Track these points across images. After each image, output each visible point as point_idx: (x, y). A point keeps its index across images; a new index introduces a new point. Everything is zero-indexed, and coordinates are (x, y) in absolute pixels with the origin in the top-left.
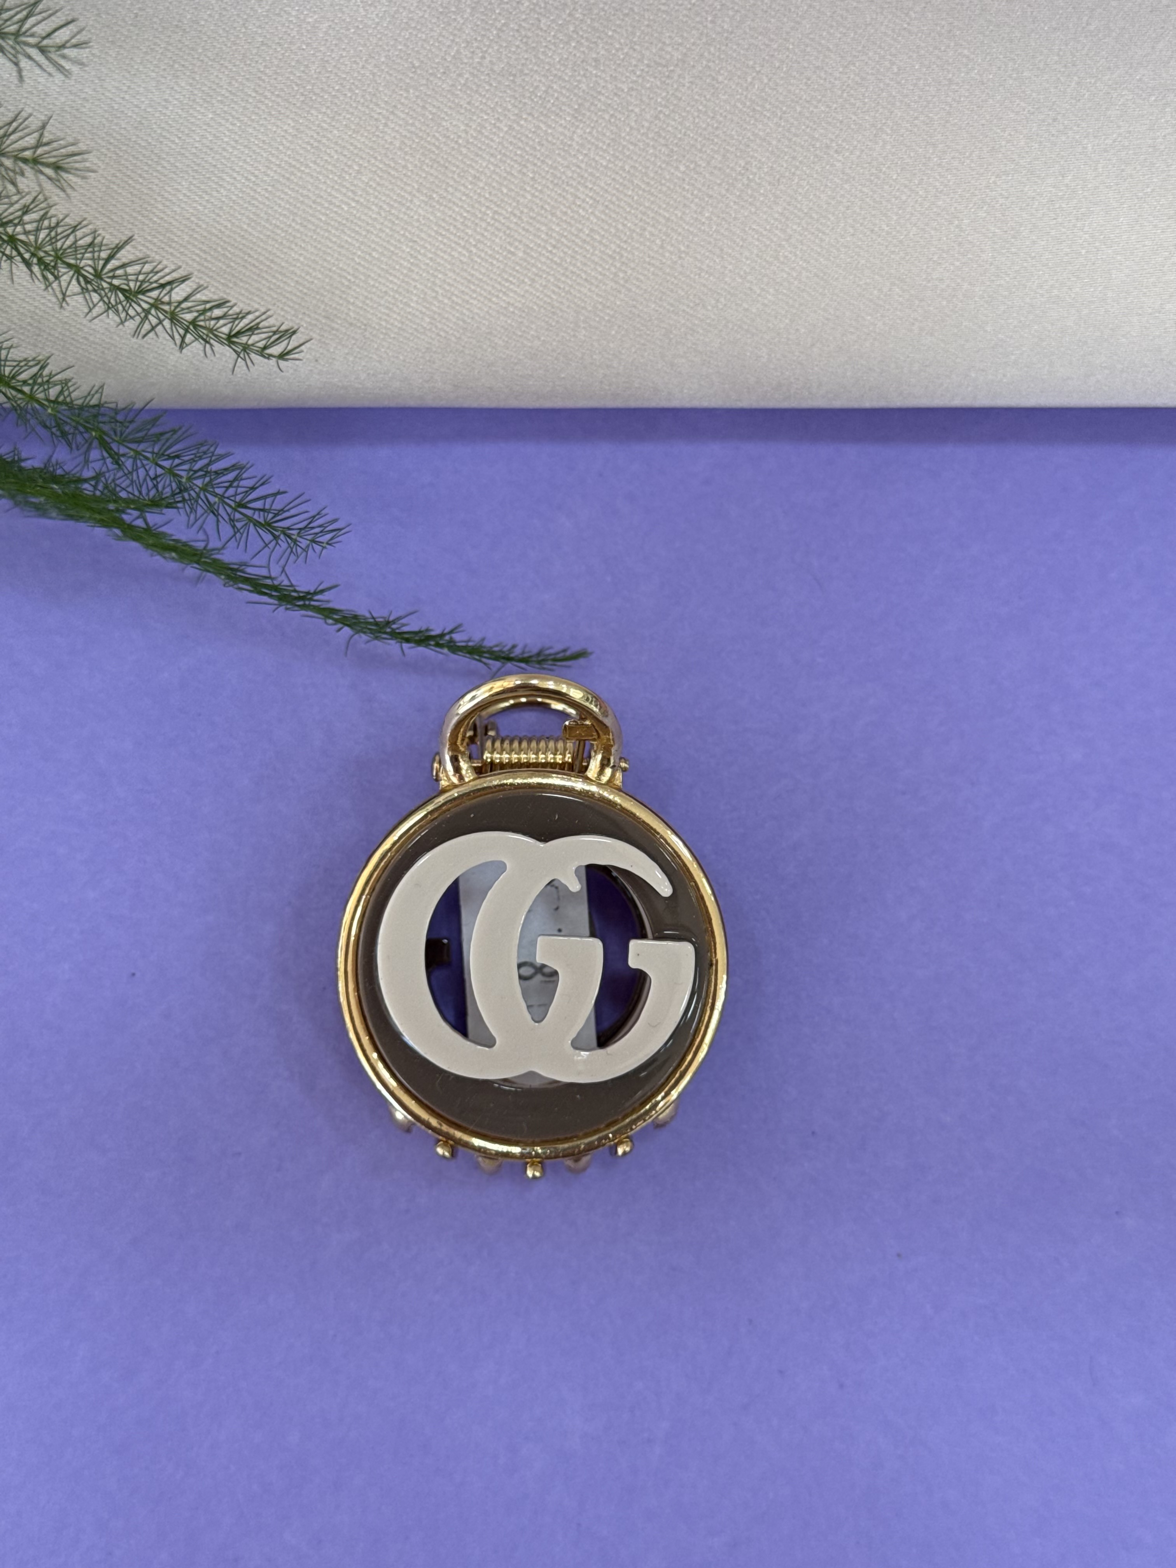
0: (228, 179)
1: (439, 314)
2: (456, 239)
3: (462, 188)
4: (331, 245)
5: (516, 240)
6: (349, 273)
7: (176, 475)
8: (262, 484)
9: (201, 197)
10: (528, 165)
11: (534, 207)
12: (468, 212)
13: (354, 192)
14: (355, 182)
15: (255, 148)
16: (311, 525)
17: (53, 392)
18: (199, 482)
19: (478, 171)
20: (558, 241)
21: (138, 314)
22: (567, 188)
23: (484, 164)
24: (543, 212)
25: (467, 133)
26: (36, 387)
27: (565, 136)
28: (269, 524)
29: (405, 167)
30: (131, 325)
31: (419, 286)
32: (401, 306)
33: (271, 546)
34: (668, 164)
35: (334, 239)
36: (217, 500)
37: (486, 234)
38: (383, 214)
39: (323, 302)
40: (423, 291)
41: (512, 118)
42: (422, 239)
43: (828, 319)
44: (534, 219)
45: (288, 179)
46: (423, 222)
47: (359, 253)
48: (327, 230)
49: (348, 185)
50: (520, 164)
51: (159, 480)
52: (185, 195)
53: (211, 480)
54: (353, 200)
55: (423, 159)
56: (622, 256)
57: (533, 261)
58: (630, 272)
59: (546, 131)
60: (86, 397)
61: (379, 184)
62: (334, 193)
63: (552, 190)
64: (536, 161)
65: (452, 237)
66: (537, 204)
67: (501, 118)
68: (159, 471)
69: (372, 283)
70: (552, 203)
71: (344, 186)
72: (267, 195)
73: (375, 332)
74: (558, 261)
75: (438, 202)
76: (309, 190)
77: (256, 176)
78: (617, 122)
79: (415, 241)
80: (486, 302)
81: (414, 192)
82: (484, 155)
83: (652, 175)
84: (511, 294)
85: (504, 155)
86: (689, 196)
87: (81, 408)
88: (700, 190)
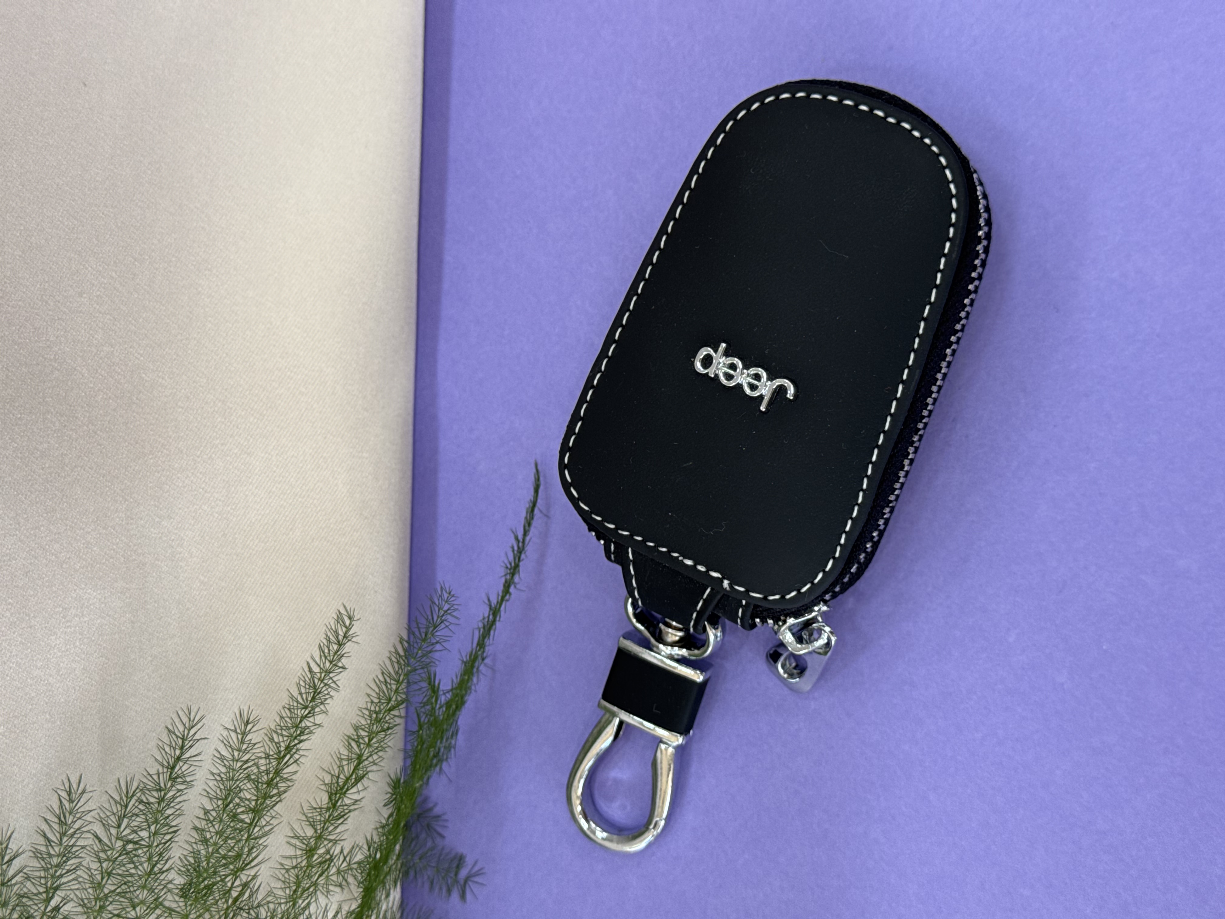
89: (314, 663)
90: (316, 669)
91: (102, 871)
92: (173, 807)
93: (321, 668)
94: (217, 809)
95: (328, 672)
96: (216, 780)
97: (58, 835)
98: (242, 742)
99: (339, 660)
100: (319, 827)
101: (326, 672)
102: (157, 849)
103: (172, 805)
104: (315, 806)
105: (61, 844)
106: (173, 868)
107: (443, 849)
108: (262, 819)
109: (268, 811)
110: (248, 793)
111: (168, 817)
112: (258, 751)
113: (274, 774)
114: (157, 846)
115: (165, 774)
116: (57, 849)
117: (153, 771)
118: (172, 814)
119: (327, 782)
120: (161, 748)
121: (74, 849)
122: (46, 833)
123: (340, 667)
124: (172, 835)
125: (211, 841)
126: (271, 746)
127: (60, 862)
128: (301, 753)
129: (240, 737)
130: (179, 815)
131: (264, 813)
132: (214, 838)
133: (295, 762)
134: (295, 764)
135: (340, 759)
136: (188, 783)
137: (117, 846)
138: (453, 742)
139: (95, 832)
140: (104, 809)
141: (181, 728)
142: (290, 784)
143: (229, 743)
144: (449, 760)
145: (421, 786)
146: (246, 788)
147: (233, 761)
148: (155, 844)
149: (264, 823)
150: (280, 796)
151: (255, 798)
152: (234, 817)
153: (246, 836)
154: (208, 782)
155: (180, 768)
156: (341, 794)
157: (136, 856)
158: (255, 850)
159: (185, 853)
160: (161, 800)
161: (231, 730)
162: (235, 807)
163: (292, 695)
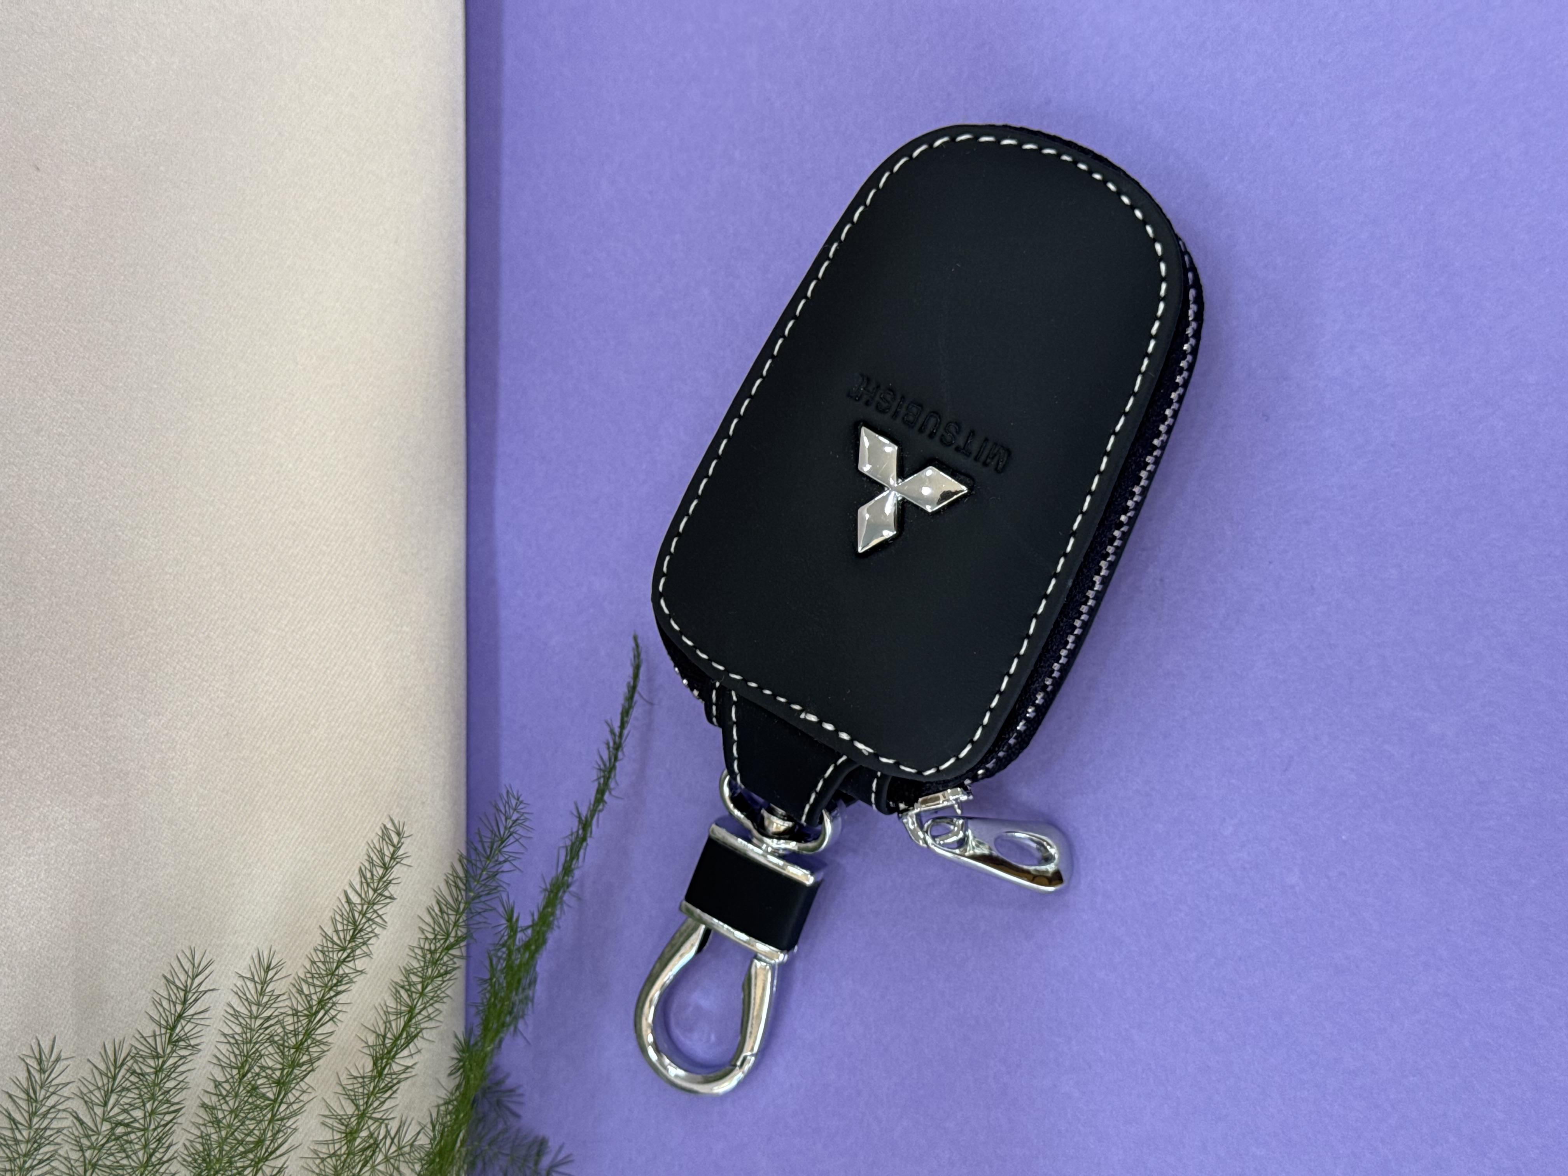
76: (308, 804)
79: (342, 737)
80: (383, 691)
81: (309, 736)
83: (299, 583)
84: (378, 674)
85: (286, 678)
86: (312, 560)
88: (309, 553)
89: (354, 893)
90: (355, 899)
91: (85, 1161)
92: (174, 1079)
93: (362, 899)
94: (231, 1080)
95: (372, 903)
96: (229, 1043)
97: (26, 1115)
98: (262, 993)
99: (386, 888)
100: (361, 1102)
101: (369, 903)
102: (155, 1134)
103: (173, 1076)
104: (355, 1074)
105: (30, 1127)
106: (176, 1158)
107: (519, 1130)
108: (290, 1095)
109: (298, 1083)
110: (271, 1059)
111: (168, 1092)
112: (284, 1005)
113: (304, 1035)
114: (155, 1130)
115: (163, 1036)
116: (25, 1133)
117: (147, 1033)
118: (174, 1088)
119: (370, 1043)
120: (157, 1004)
121: (48, 1133)
122: (12, 1113)
123: (387, 897)
124: (173, 1115)
125: (224, 1121)
126: (299, 999)
127: (29, 1151)
128: (339, 1008)
129: (259, 987)
130: (182, 1089)
131: (293, 1086)
132: (228, 1118)
133: (331, 1019)
134: (331, 1022)
135: (387, 1013)
136: (193, 1047)
137: (103, 1130)
138: (530, 993)
139: (76, 1113)
140: (85, 1082)
141: (183, 977)
142: (325, 1048)
143: (245, 995)
144: (526, 1017)
145: (492, 1050)
146: (267, 1053)
147: (251, 1018)
148: (152, 1127)
149: (292, 1100)
150: (312, 1064)
151: (279, 1066)
152: (254, 1090)
153: (269, 1116)
154: (220, 1046)
155: (183, 1028)
156: (388, 1059)
157: (127, 1142)
158: (281, 1134)
159: (192, 1138)
160: (158, 1070)
161: (246, 978)
162: (253, 1077)
163: (326, 934)
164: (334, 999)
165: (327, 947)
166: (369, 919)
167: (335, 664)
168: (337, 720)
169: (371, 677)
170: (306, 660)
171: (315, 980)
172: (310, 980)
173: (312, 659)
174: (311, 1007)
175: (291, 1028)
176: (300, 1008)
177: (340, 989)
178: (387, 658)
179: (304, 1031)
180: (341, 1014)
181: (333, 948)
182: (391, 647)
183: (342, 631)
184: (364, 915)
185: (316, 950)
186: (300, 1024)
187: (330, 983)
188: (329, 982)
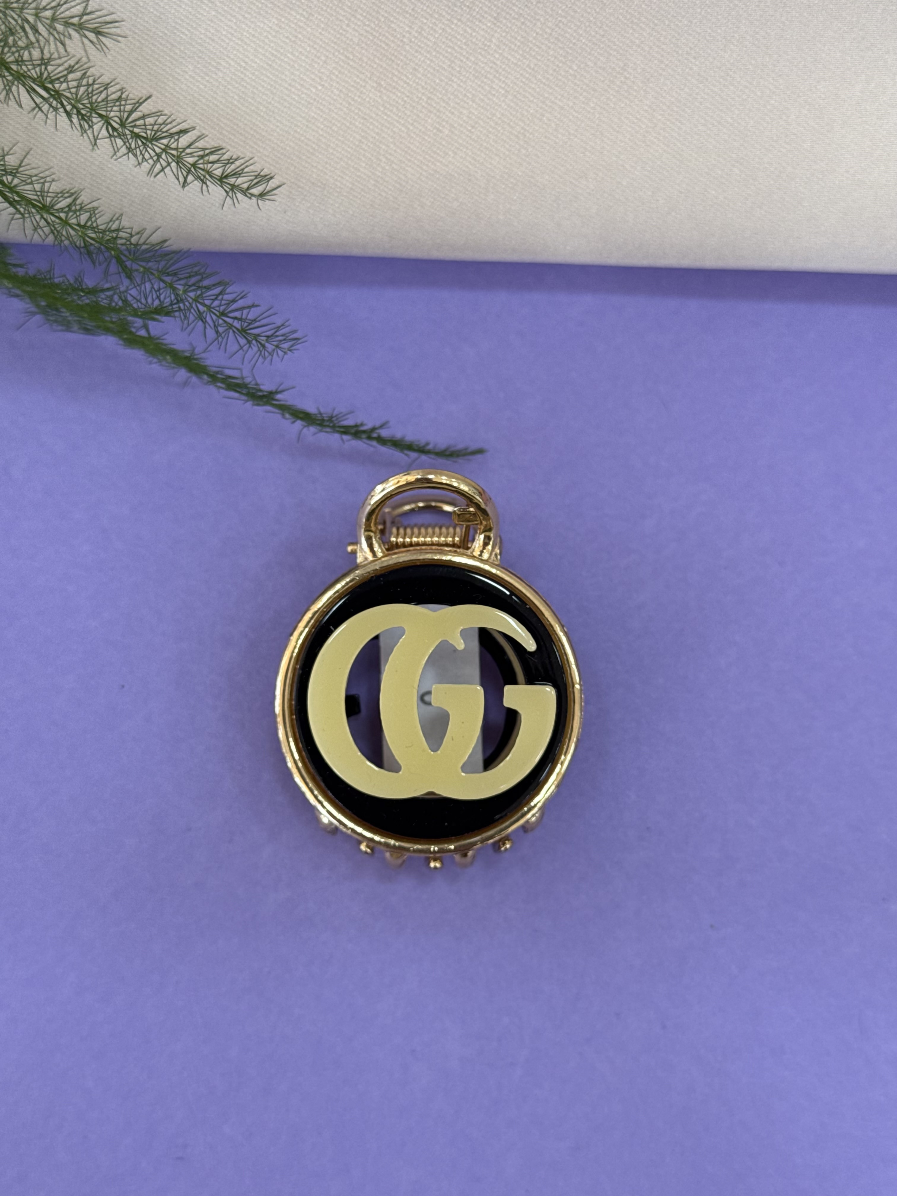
0: (224, 64)
1: (382, 178)
2: (397, 118)
3: (405, 79)
4: (301, 119)
5: (443, 120)
6: (314, 143)
7: (174, 289)
8: (241, 298)
9: (203, 78)
10: (456, 61)
11: (459, 95)
12: (408, 97)
13: (320, 78)
14: (322, 70)
15: (245, 40)
16: (277, 334)
17: (84, 218)
18: (192, 294)
19: (417, 64)
20: (476, 123)
21: (151, 158)
22: (485, 80)
23: (422, 59)
24: (465, 99)
25: (410, 33)
26: (71, 214)
27: (486, 38)
28: (245, 331)
29: (360, 59)
30: (146, 166)
31: (367, 154)
32: (353, 170)
33: (245, 348)
34: (564, 63)
35: (303, 115)
36: (205, 309)
37: (421, 115)
38: (342, 96)
39: (292, 165)
40: (370, 159)
41: (446, 22)
42: (371, 117)
43: (681, 192)
44: (458, 104)
45: (270, 65)
46: (373, 104)
47: (322, 126)
48: (298, 108)
49: (317, 72)
50: (449, 60)
51: (161, 291)
52: (190, 76)
53: (202, 293)
54: (320, 84)
55: (375, 53)
56: (525, 136)
57: (456, 138)
58: (530, 149)
59: (471, 34)
60: (108, 223)
61: (340, 72)
62: (305, 77)
63: (473, 81)
64: (462, 58)
65: (395, 117)
66: (461, 93)
67: (437, 22)
68: (162, 285)
69: (331, 151)
70: (474, 92)
71: (313, 73)
72: (254, 78)
73: (331, 190)
74: (476, 139)
75: (385, 88)
76: (286, 75)
77: (246, 63)
78: (527, 29)
79: (365, 119)
80: (418, 169)
81: (367, 79)
82: (422, 52)
83: (551, 72)
84: (438, 164)
85: (438, 52)
86: (579, 89)
87: (104, 232)
88: (588, 85)
89: (192, 139)
90: (185, 140)
93: (185, 149)
95: (178, 160)
98: (67, 24)
99: (196, 176)
101: (179, 157)
112: (52, 48)
113: (17, 72)
119: (7, 158)
123: (185, 178)
126: (62, 68)
128: (51, 115)
129: (75, 20)
133: (37, 105)
134: (32, 104)
135: (43, 180)
163: (141, 104)
164: (62, 110)
165: (125, 105)
166: (159, 156)
167: (453, 113)
168: (386, 114)
169: (435, 156)
170: (459, 79)
171: (86, 87)
172: (84, 82)
173: (459, 85)
174: (52, 82)
175: (26, 56)
176: (50, 68)
177: (75, 116)
178: (456, 175)
179: (22, 72)
180: (44, 117)
181: (124, 111)
182: (470, 180)
183: (492, 123)
184: (164, 150)
185: (122, 90)
186: (30, 67)
187: (81, 106)
188: (83, 104)
